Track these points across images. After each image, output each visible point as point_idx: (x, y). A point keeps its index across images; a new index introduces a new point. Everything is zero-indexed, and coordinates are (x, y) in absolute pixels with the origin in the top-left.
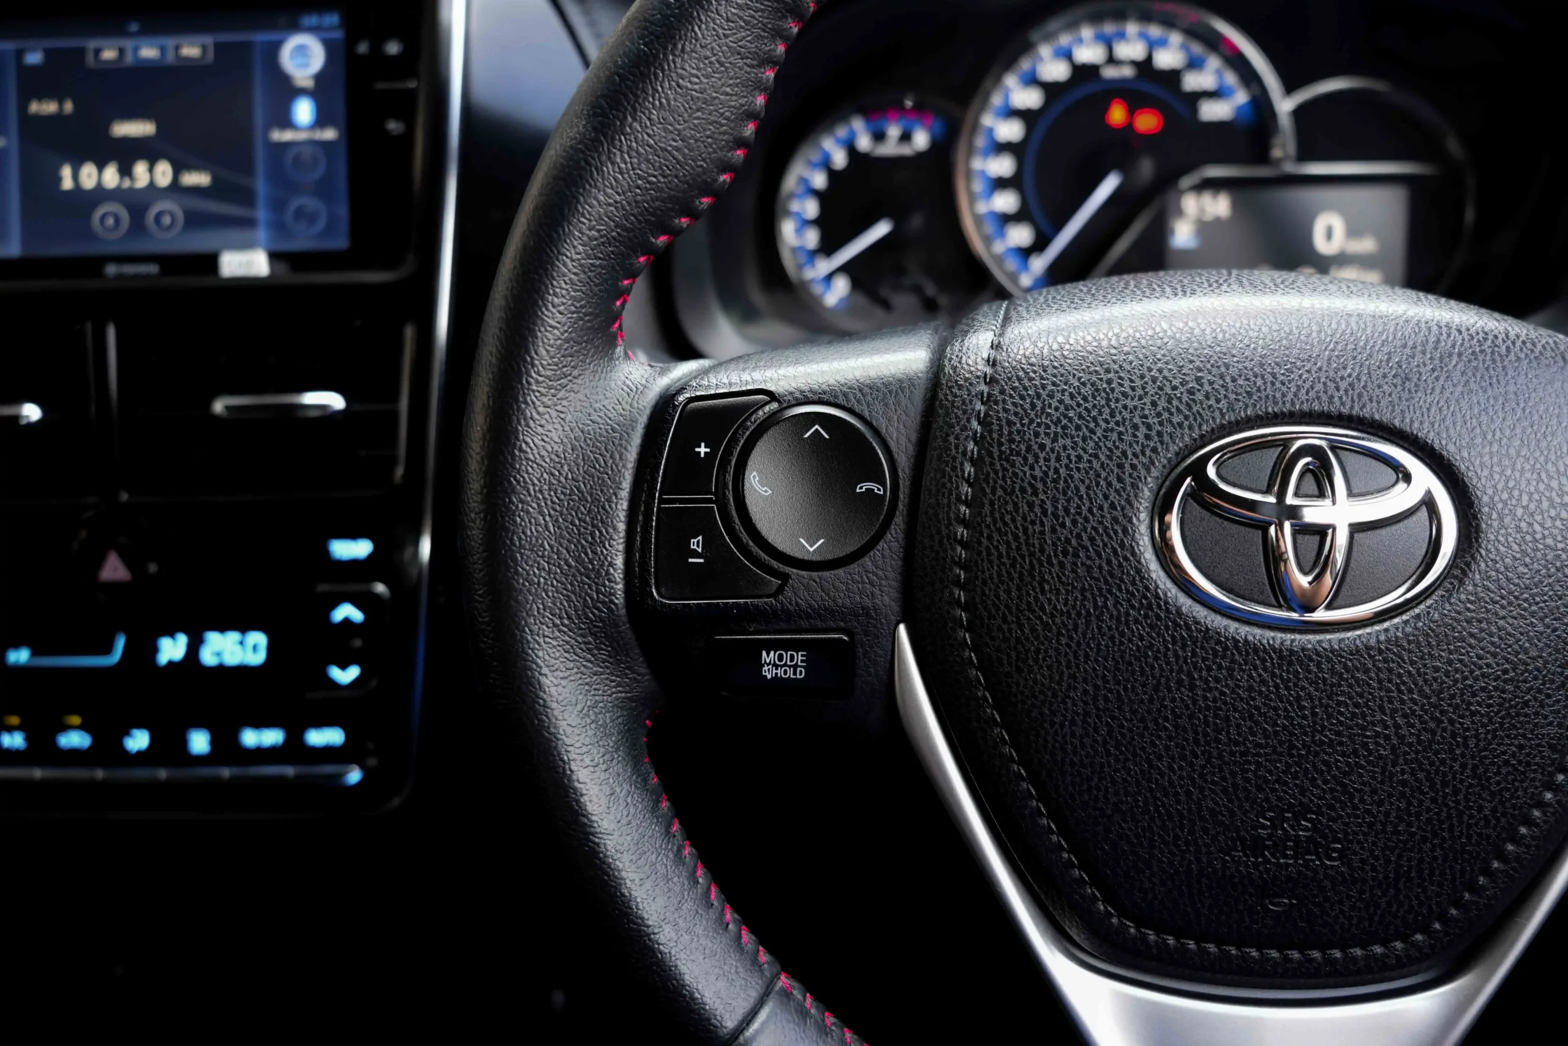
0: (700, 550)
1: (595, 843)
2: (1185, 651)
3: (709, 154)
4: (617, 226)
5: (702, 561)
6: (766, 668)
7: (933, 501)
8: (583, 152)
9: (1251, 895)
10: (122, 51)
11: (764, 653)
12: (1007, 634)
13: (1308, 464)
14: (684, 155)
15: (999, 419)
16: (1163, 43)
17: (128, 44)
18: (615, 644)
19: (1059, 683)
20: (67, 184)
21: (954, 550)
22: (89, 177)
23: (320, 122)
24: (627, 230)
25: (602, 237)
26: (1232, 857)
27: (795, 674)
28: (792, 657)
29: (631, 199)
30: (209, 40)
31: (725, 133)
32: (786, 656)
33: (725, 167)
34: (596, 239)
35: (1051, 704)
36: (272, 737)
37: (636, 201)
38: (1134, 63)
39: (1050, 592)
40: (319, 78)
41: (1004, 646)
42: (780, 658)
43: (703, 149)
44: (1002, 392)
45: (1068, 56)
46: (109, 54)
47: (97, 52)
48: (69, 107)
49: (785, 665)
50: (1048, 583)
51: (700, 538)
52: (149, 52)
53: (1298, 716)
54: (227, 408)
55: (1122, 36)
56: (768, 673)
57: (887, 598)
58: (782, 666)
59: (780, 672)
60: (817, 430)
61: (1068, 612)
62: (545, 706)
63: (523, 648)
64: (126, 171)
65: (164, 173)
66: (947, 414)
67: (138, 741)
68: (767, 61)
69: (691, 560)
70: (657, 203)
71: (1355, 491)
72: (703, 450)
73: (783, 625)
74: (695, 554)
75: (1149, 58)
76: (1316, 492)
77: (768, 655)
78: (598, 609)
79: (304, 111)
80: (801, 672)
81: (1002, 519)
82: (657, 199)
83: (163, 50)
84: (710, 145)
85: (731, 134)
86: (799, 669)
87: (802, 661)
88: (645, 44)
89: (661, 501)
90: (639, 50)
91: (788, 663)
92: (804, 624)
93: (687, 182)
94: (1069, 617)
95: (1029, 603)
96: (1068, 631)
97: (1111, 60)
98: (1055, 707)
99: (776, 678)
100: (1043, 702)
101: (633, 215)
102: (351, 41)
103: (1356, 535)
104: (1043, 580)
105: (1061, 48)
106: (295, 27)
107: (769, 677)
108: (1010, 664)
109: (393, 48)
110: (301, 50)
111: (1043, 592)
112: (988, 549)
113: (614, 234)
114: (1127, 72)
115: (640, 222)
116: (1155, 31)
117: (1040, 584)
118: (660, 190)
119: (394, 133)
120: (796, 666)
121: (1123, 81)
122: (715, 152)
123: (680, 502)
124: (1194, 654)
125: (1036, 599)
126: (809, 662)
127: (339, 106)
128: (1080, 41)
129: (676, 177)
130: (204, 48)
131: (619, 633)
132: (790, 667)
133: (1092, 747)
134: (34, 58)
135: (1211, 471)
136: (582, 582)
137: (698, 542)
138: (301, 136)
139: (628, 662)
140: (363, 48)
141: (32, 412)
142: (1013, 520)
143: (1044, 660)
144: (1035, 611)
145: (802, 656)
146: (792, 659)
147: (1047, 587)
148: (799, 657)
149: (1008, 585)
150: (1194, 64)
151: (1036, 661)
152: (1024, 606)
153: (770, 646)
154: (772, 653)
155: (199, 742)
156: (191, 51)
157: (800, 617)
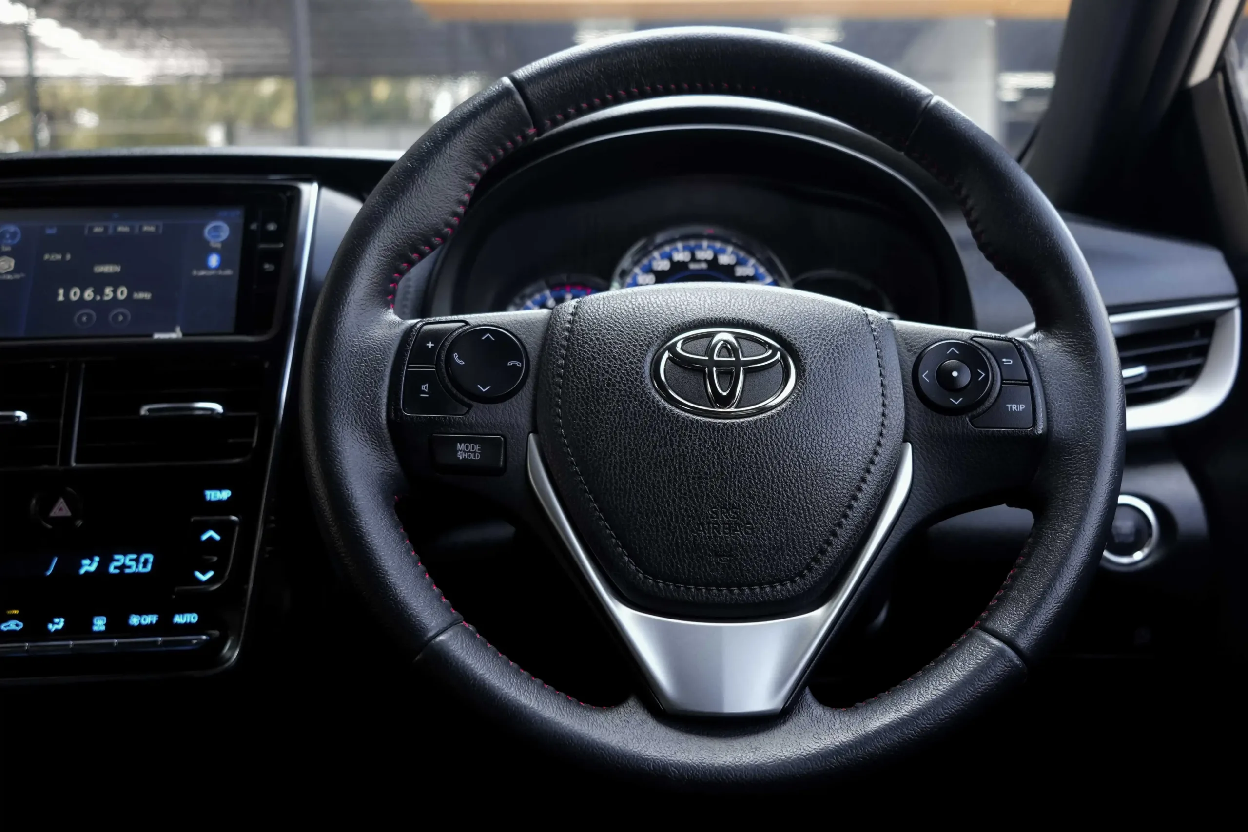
0: (427, 391)
1: (362, 532)
2: (667, 428)
3: (440, 215)
4: (392, 243)
5: (427, 396)
6: (459, 453)
7: (545, 368)
8: (378, 207)
9: (710, 556)
10: (106, 228)
11: (458, 444)
12: (582, 427)
13: (722, 344)
14: (427, 214)
15: (577, 329)
16: (723, 251)
17: (111, 225)
18: (380, 439)
19: (607, 448)
20: (61, 298)
21: (556, 389)
22: (75, 294)
23: (222, 265)
24: (397, 246)
25: (385, 246)
26: (698, 534)
27: (475, 457)
28: (473, 447)
29: (400, 231)
30: (161, 224)
31: (447, 207)
32: (470, 446)
33: (448, 224)
34: (382, 247)
35: (604, 459)
36: (150, 619)
37: (402, 232)
38: (706, 261)
39: (602, 404)
40: (224, 243)
41: (580, 433)
42: (467, 447)
43: (436, 213)
44: (579, 318)
45: (670, 258)
46: (98, 230)
47: (91, 229)
48: (68, 257)
49: (470, 452)
50: (601, 400)
51: (427, 385)
52: (123, 229)
53: (724, 458)
54: (149, 410)
55: (700, 247)
56: (461, 456)
57: (524, 420)
58: (468, 452)
59: (467, 455)
60: (488, 336)
61: (611, 412)
62: (340, 463)
63: (331, 433)
64: (99, 291)
65: (122, 293)
66: (553, 329)
67: (58, 624)
68: (470, 179)
69: (421, 395)
70: (413, 235)
71: (746, 355)
72: (430, 345)
73: (469, 431)
74: (424, 392)
75: (715, 258)
76: (728, 355)
77: (461, 445)
78: (371, 418)
79: (214, 260)
80: (478, 456)
81: (579, 372)
82: (413, 233)
83: (132, 228)
84: (440, 211)
85: (451, 208)
86: (477, 454)
87: (478, 450)
88: (410, 163)
89: (408, 367)
90: (407, 166)
91: (471, 451)
92: (480, 430)
93: (428, 227)
94: (611, 415)
95: (592, 410)
96: (611, 421)
97: (694, 259)
98: (606, 460)
99: (465, 459)
100: (600, 458)
101: (400, 238)
102: (246, 224)
103: (748, 375)
104: (599, 398)
105: (665, 253)
106: (215, 218)
107: (461, 458)
108: (583, 441)
109: (272, 227)
110: (216, 229)
111: (598, 404)
112: (572, 387)
113: (391, 246)
114: (704, 266)
115: (404, 243)
116: (718, 245)
117: (597, 401)
118: (415, 229)
119: (267, 270)
120: (475, 453)
121: (702, 270)
122: (443, 215)
123: (417, 368)
124: (672, 429)
125: (595, 408)
126: (482, 449)
127: (237, 257)
128: (677, 250)
129: (423, 223)
130: (157, 227)
131: (383, 433)
132: (472, 452)
133: (625, 479)
134: (51, 231)
135: (679, 349)
136: (365, 405)
137: (426, 387)
138: (212, 273)
139: (386, 451)
140: (254, 226)
141: (22, 416)
142: (584, 372)
143: (600, 437)
144: (595, 414)
145: (479, 447)
146: (473, 449)
147: (600, 401)
148: (477, 447)
149: (582, 403)
150: (740, 262)
151: (596, 438)
152: (589, 411)
153: (462, 441)
154: (463, 445)
155: (99, 624)
156: (149, 228)
157: (478, 427)
